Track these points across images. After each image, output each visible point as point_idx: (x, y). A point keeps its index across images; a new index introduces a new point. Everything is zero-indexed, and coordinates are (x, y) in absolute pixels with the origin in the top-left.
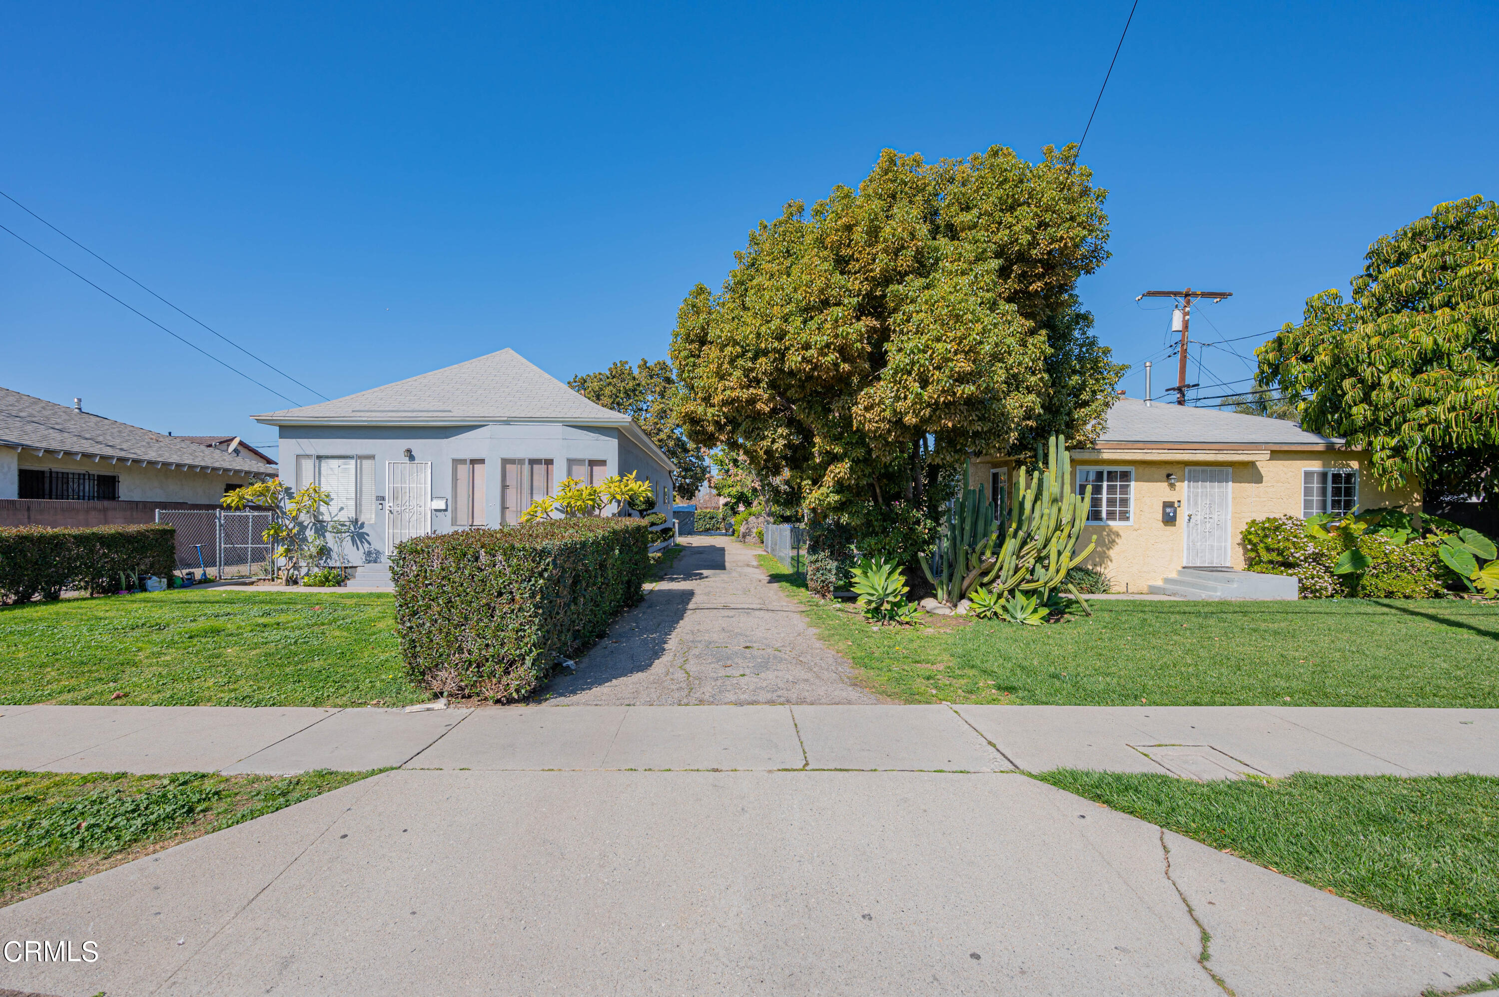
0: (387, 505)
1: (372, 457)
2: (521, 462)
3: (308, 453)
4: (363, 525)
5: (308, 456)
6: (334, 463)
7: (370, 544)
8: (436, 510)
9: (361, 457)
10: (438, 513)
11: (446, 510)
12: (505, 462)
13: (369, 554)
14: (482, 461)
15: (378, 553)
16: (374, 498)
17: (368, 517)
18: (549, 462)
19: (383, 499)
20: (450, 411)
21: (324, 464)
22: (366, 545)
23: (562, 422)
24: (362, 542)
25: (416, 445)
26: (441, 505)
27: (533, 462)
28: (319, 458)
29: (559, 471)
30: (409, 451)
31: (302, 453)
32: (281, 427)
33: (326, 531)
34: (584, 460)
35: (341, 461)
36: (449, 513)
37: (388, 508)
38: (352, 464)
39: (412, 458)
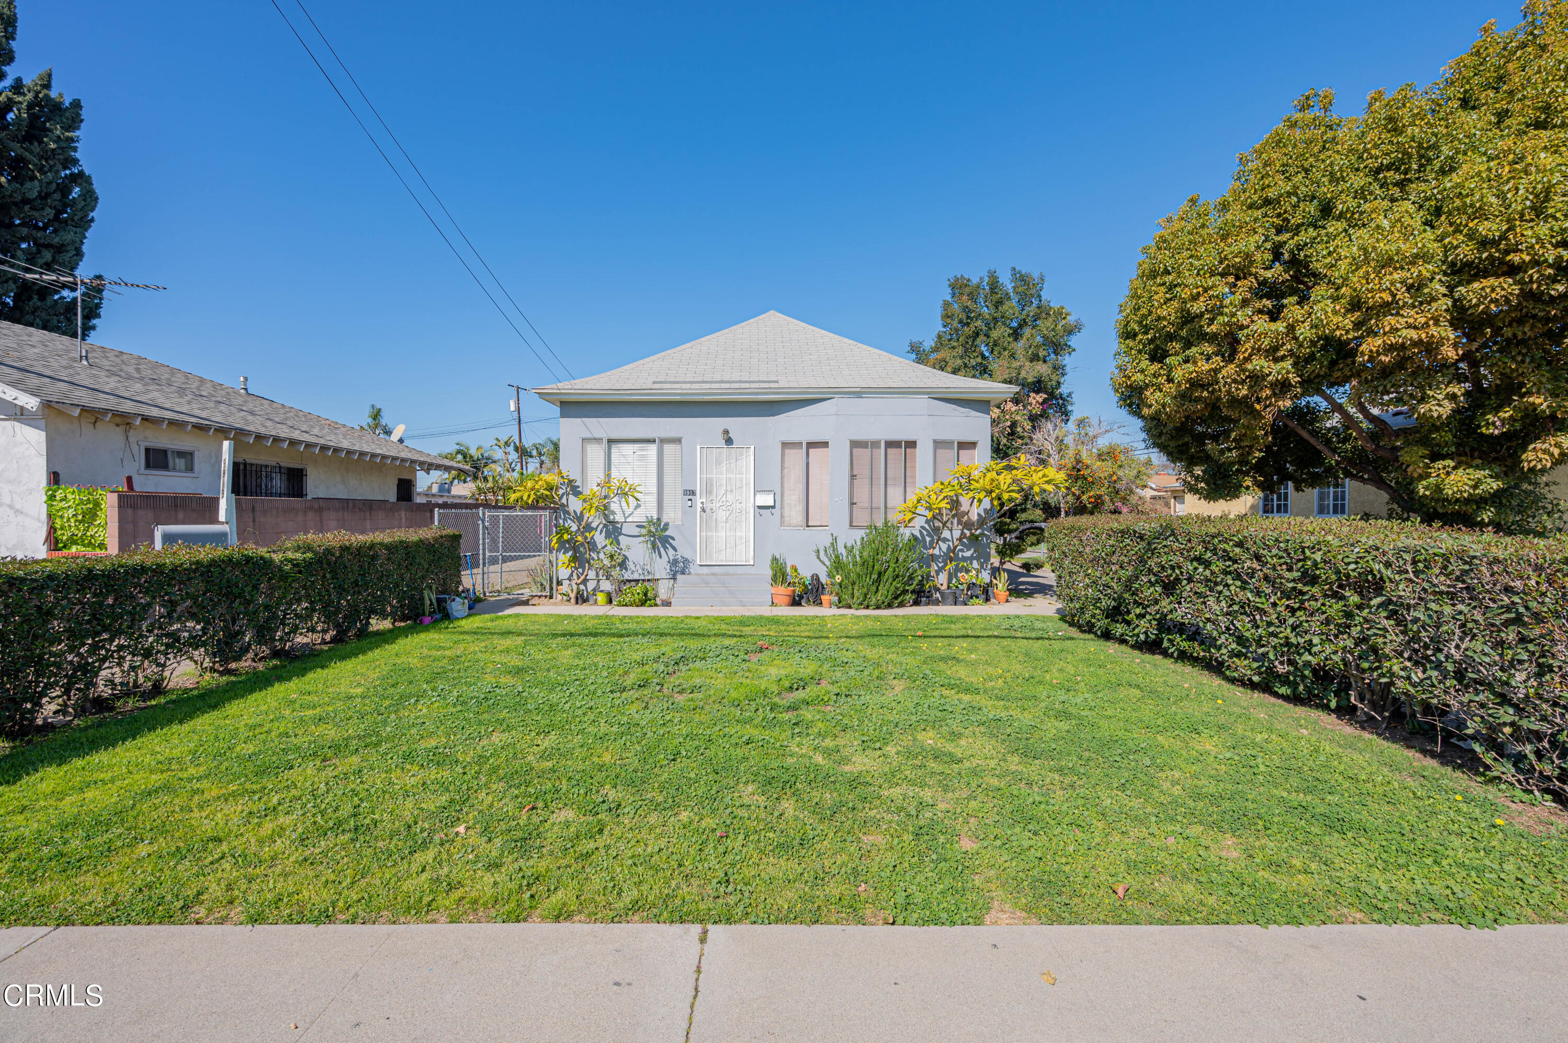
0: (699, 500)
1: (678, 441)
2: (875, 444)
3: (597, 436)
4: (667, 524)
5: (598, 440)
6: (628, 449)
7: (675, 550)
8: (760, 507)
9: (663, 441)
10: (762, 511)
11: (773, 507)
12: (855, 444)
13: (674, 562)
14: (825, 444)
15: (686, 561)
16: (680, 492)
17: (672, 516)
18: (912, 444)
19: (693, 493)
20: (777, 382)
21: (615, 449)
22: (671, 552)
23: (928, 393)
24: (665, 548)
25: (735, 424)
26: (768, 500)
27: (890, 444)
28: (611, 441)
29: (923, 454)
30: (726, 432)
31: (588, 435)
32: (563, 404)
33: (620, 534)
34: (952, 442)
35: (636, 446)
36: (777, 511)
37: (699, 505)
38: (652, 449)
39: (729, 441)
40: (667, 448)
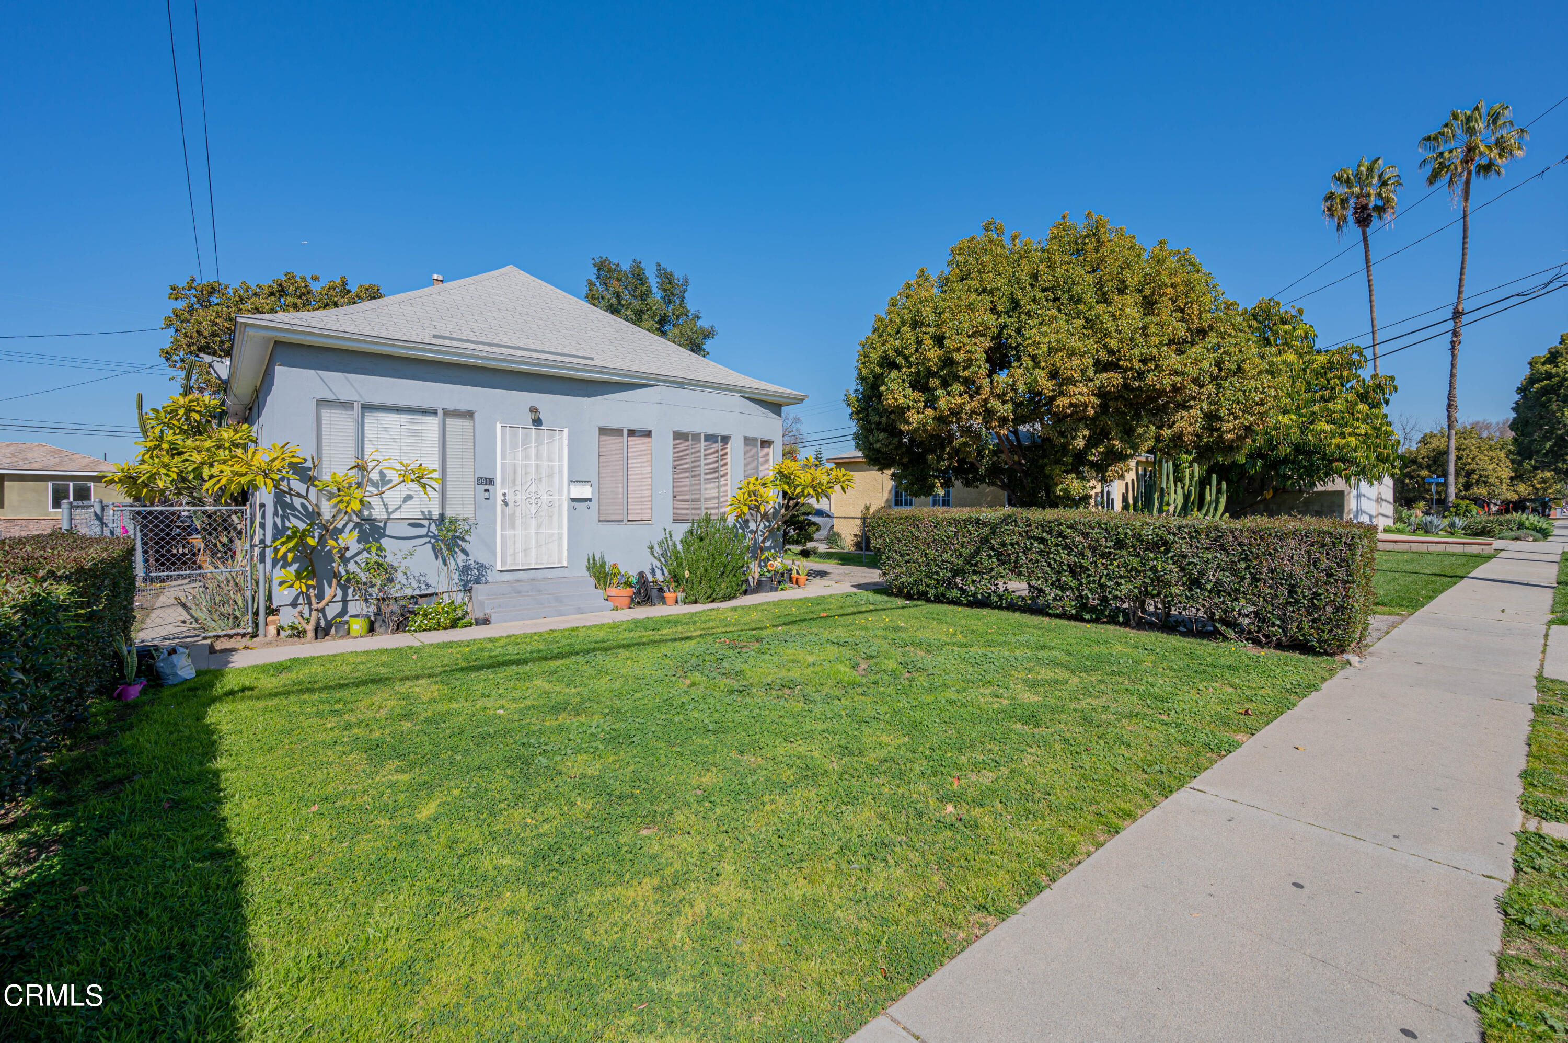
0: (499, 491)
1: (470, 415)
2: (696, 437)
3: (343, 397)
4: (455, 522)
5: (346, 405)
6: (392, 420)
7: (466, 554)
8: (573, 500)
9: (448, 413)
10: (577, 505)
11: (590, 500)
12: (677, 436)
13: (466, 570)
14: (648, 434)
15: (481, 567)
16: (472, 481)
18: (725, 439)
19: (491, 481)
20: (592, 359)
21: (371, 420)
22: (461, 557)
23: (740, 392)
24: (452, 552)
25: (546, 402)
26: (585, 492)
27: (709, 439)
28: (366, 408)
29: (736, 451)
30: (534, 410)
31: (328, 396)
33: (384, 535)
34: (756, 440)
35: (404, 417)
36: (594, 505)
37: (500, 498)
38: (431, 425)
39: (537, 422)
40: (450, 422)
